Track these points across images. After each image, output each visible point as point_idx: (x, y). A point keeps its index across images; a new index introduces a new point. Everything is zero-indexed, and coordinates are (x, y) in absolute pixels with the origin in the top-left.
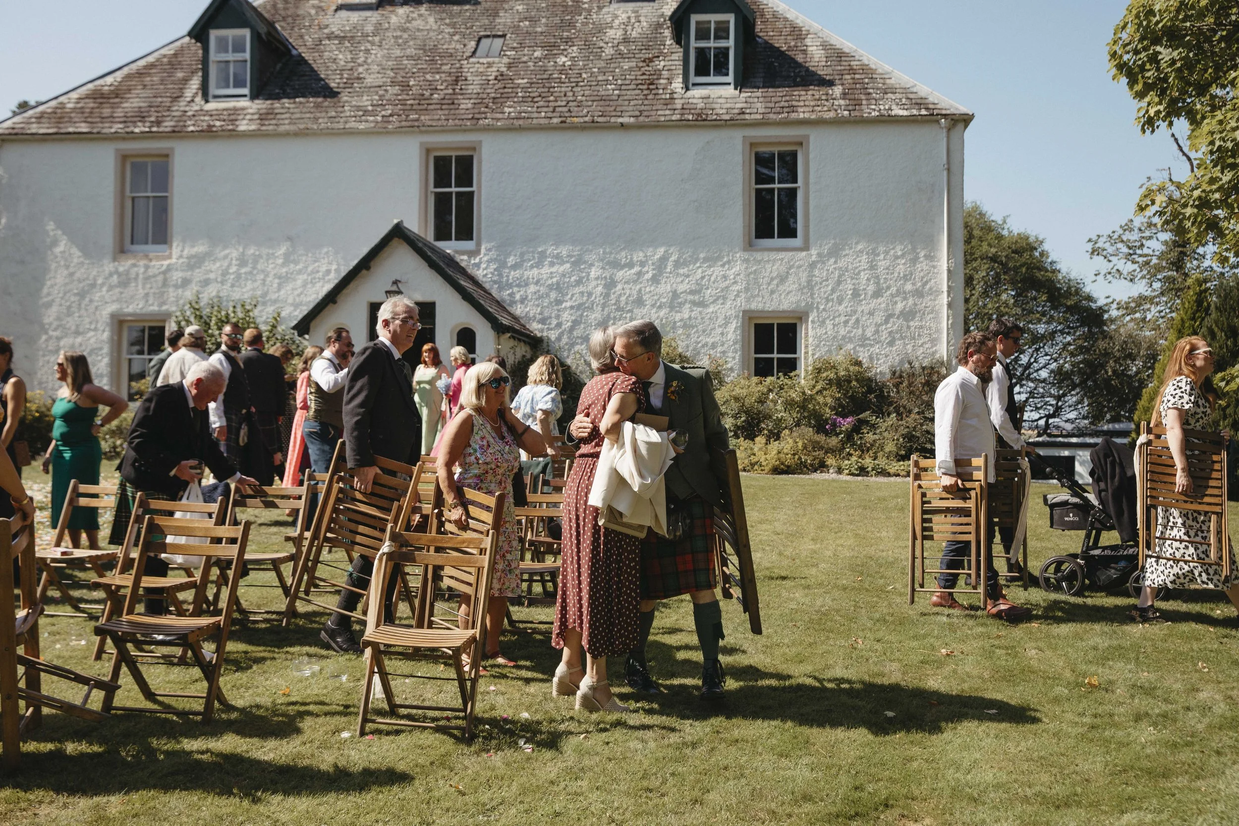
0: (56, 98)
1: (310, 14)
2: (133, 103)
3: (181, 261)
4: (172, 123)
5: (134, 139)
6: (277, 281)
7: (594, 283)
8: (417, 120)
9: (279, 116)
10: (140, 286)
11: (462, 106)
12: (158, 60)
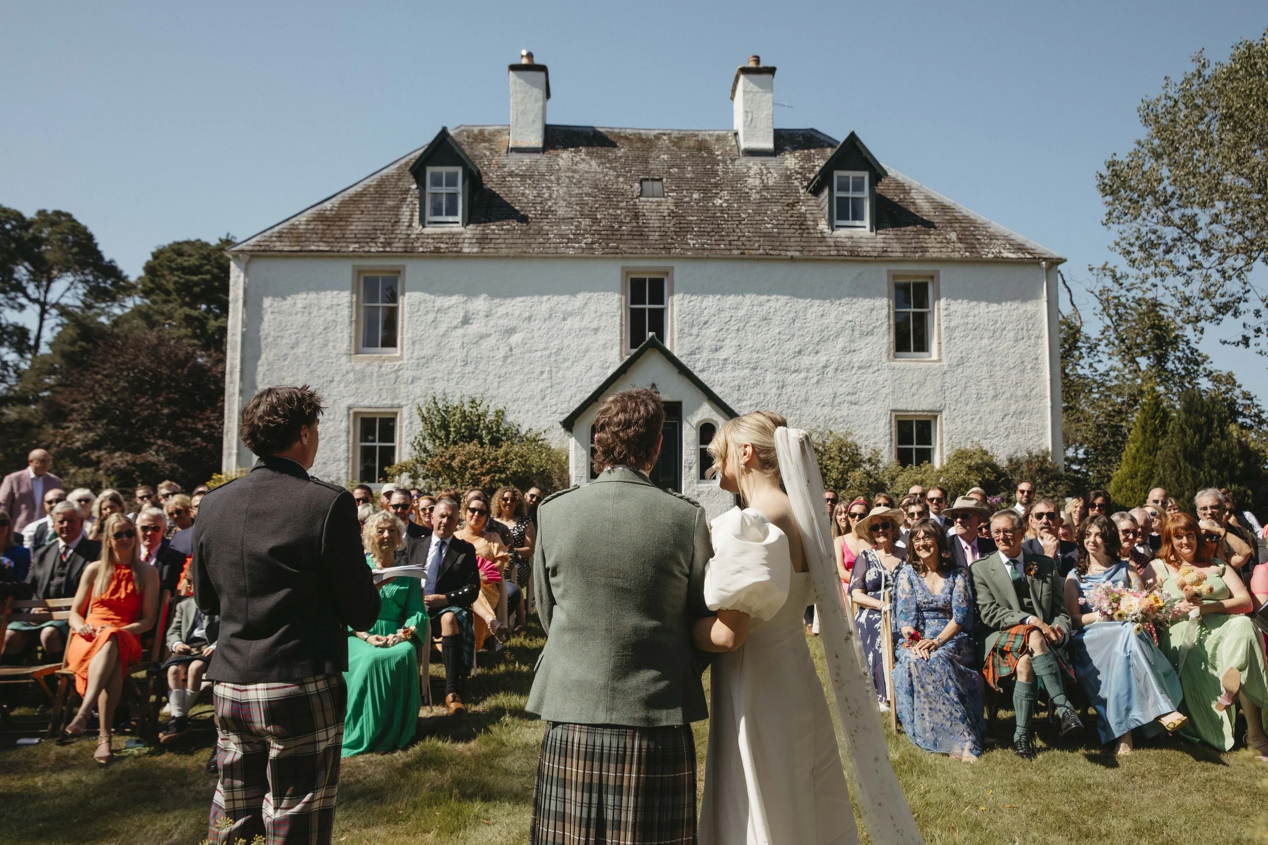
0: (288, 220)
1: (485, 154)
2: (357, 226)
3: (411, 361)
4: (401, 245)
5: (370, 257)
6: (497, 380)
7: (770, 385)
8: (617, 248)
9: (493, 241)
10: (374, 384)
11: (651, 237)
12: (365, 189)
